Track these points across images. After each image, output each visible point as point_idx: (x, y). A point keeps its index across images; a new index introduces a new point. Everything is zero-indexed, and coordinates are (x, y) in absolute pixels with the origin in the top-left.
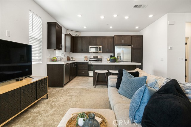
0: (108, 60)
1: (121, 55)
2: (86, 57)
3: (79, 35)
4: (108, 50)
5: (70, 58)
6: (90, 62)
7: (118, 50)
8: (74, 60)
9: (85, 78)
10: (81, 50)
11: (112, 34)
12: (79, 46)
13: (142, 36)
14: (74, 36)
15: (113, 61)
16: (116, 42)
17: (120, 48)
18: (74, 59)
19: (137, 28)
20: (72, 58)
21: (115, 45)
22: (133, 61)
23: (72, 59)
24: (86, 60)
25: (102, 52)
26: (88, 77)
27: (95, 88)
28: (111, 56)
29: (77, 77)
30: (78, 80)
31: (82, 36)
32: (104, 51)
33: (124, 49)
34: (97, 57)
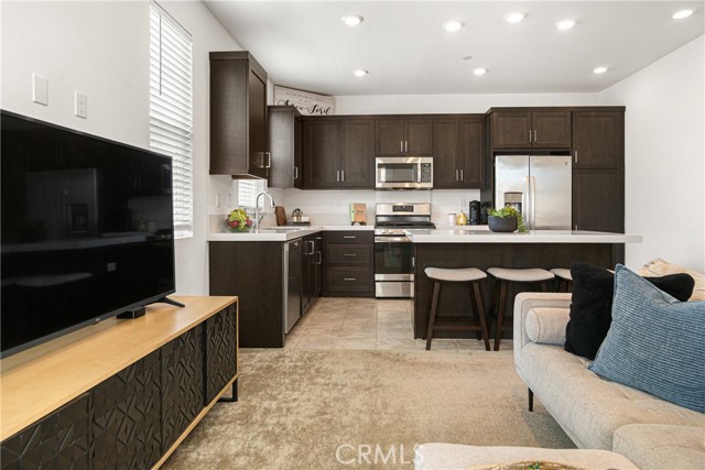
0: (462, 220)
1: (525, 200)
2: (359, 209)
3: (325, 107)
4: (459, 175)
5: (289, 212)
6: (379, 231)
7: (510, 174)
8: (307, 224)
9: (362, 305)
10: (340, 176)
11: (479, 104)
12: (330, 157)
13: (622, 110)
14: (304, 112)
15: (504, 227)
16: (500, 141)
17: (518, 166)
18: (304, 219)
19: (600, 70)
20: (298, 212)
21: (495, 154)
22: (578, 223)
23: (295, 219)
24: (362, 224)
25: (436, 186)
26: (372, 301)
27: (428, 348)
28: (475, 206)
29: (323, 299)
30: (334, 316)
31: (337, 113)
32: (443, 182)
33: (535, 172)
34: (410, 208)
